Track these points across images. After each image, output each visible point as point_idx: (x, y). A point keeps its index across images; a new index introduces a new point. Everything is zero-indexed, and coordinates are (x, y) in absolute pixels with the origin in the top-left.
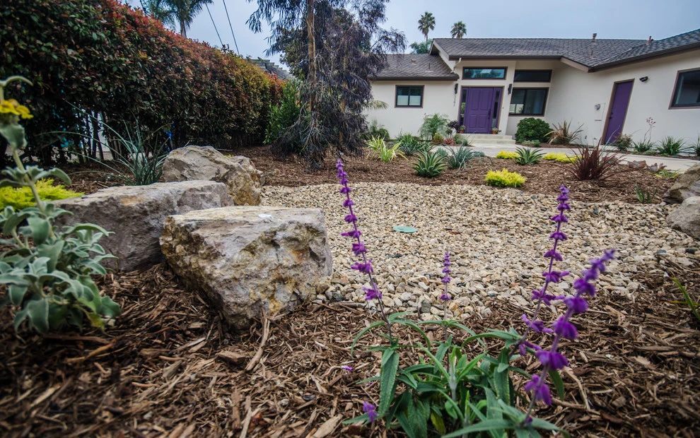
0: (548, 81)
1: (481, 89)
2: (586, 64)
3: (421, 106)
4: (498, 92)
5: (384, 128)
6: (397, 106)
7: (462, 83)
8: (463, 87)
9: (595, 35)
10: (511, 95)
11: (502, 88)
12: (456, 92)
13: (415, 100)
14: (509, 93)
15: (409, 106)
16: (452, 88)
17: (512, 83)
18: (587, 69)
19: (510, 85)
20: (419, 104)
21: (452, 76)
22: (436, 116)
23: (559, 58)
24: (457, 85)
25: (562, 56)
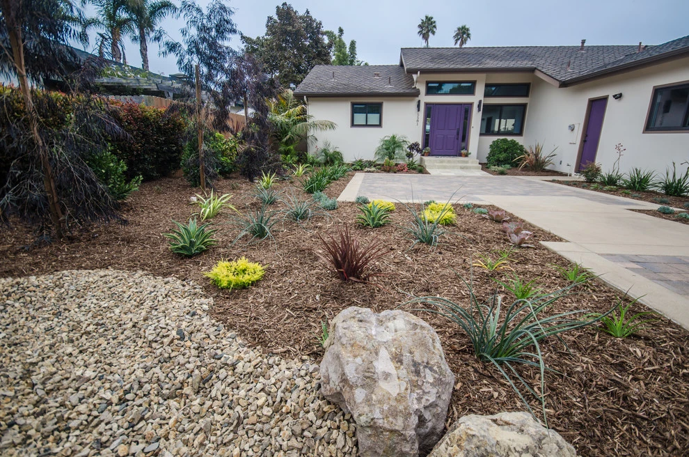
0: (527, 95)
1: (448, 106)
2: (558, 78)
3: (380, 125)
4: (467, 108)
5: (338, 150)
6: (353, 125)
7: (425, 99)
8: (426, 104)
9: (584, 40)
10: (481, 112)
11: (471, 104)
12: (419, 110)
13: (373, 118)
14: (479, 110)
15: (367, 125)
16: (414, 104)
17: (482, 98)
18: (558, 84)
19: (480, 102)
20: (378, 124)
21: (413, 91)
22: (394, 137)
23: (533, 70)
24: (419, 101)
25: (535, 68)
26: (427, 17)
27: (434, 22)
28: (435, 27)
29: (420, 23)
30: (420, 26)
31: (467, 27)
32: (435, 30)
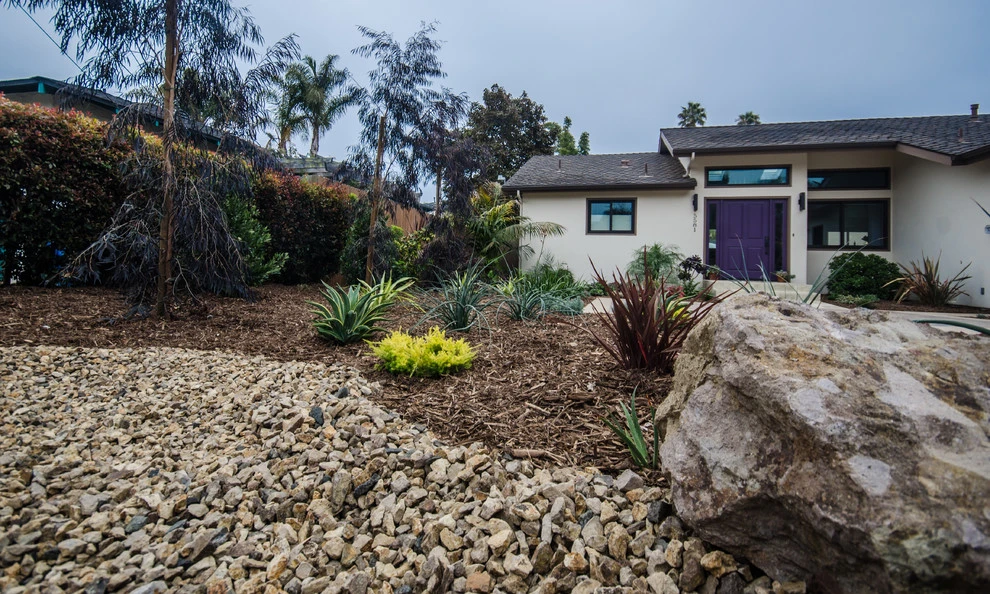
0: (886, 186)
1: (745, 203)
2: (947, 151)
3: (632, 231)
4: (782, 204)
5: (565, 267)
6: (589, 231)
7: (704, 193)
8: (708, 200)
9: (974, 108)
10: (805, 211)
11: (787, 200)
12: (696, 209)
13: (621, 222)
14: (802, 208)
15: (611, 232)
16: (687, 202)
17: (805, 190)
18: (948, 161)
19: (802, 196)
20: (629, 229)
21: (685, 181)
22: (656, 248)
23: (893, 145)
24: (696, 197)
25: (897, 142)
26: (690, 104)
27: (703, 110)
28: (704, 115)
29: (681, 112)
30: (680, 116)
31: (754, 114)
32: (704, 119)
